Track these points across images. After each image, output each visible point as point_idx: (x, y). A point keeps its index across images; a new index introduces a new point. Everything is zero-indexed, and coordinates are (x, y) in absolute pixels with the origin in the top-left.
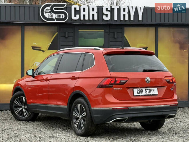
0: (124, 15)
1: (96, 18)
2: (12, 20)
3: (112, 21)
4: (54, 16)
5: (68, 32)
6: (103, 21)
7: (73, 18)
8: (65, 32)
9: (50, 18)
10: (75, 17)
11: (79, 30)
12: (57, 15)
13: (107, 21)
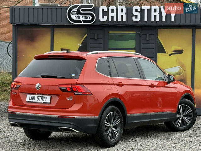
0: (155, 16)
1: (124, 20)
2: (40, 23)
3: (142, 22)
4: (81, 18)
5: (97, 34)
6: (132, 22)
7: (101, 19)
8: (94, 34)
9: (77, 20)
10: (102, 18)
11: (109, 32)
12: (84, 17)
13: (137, 22)
